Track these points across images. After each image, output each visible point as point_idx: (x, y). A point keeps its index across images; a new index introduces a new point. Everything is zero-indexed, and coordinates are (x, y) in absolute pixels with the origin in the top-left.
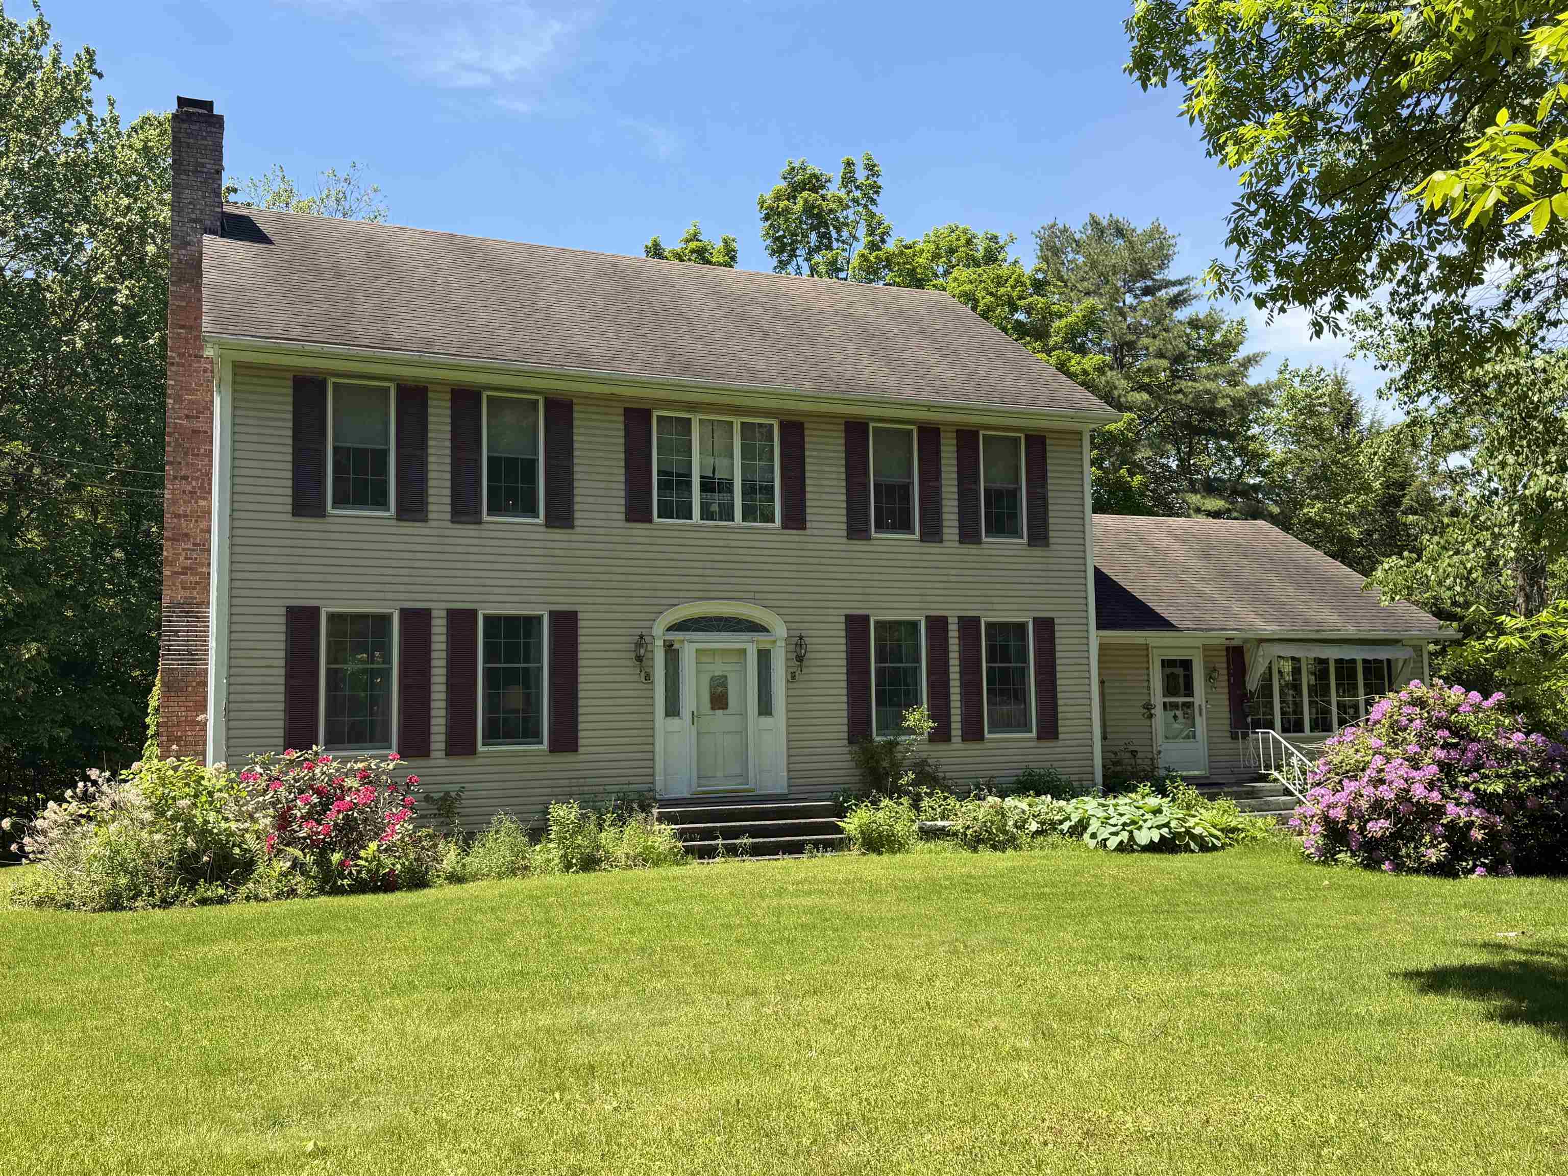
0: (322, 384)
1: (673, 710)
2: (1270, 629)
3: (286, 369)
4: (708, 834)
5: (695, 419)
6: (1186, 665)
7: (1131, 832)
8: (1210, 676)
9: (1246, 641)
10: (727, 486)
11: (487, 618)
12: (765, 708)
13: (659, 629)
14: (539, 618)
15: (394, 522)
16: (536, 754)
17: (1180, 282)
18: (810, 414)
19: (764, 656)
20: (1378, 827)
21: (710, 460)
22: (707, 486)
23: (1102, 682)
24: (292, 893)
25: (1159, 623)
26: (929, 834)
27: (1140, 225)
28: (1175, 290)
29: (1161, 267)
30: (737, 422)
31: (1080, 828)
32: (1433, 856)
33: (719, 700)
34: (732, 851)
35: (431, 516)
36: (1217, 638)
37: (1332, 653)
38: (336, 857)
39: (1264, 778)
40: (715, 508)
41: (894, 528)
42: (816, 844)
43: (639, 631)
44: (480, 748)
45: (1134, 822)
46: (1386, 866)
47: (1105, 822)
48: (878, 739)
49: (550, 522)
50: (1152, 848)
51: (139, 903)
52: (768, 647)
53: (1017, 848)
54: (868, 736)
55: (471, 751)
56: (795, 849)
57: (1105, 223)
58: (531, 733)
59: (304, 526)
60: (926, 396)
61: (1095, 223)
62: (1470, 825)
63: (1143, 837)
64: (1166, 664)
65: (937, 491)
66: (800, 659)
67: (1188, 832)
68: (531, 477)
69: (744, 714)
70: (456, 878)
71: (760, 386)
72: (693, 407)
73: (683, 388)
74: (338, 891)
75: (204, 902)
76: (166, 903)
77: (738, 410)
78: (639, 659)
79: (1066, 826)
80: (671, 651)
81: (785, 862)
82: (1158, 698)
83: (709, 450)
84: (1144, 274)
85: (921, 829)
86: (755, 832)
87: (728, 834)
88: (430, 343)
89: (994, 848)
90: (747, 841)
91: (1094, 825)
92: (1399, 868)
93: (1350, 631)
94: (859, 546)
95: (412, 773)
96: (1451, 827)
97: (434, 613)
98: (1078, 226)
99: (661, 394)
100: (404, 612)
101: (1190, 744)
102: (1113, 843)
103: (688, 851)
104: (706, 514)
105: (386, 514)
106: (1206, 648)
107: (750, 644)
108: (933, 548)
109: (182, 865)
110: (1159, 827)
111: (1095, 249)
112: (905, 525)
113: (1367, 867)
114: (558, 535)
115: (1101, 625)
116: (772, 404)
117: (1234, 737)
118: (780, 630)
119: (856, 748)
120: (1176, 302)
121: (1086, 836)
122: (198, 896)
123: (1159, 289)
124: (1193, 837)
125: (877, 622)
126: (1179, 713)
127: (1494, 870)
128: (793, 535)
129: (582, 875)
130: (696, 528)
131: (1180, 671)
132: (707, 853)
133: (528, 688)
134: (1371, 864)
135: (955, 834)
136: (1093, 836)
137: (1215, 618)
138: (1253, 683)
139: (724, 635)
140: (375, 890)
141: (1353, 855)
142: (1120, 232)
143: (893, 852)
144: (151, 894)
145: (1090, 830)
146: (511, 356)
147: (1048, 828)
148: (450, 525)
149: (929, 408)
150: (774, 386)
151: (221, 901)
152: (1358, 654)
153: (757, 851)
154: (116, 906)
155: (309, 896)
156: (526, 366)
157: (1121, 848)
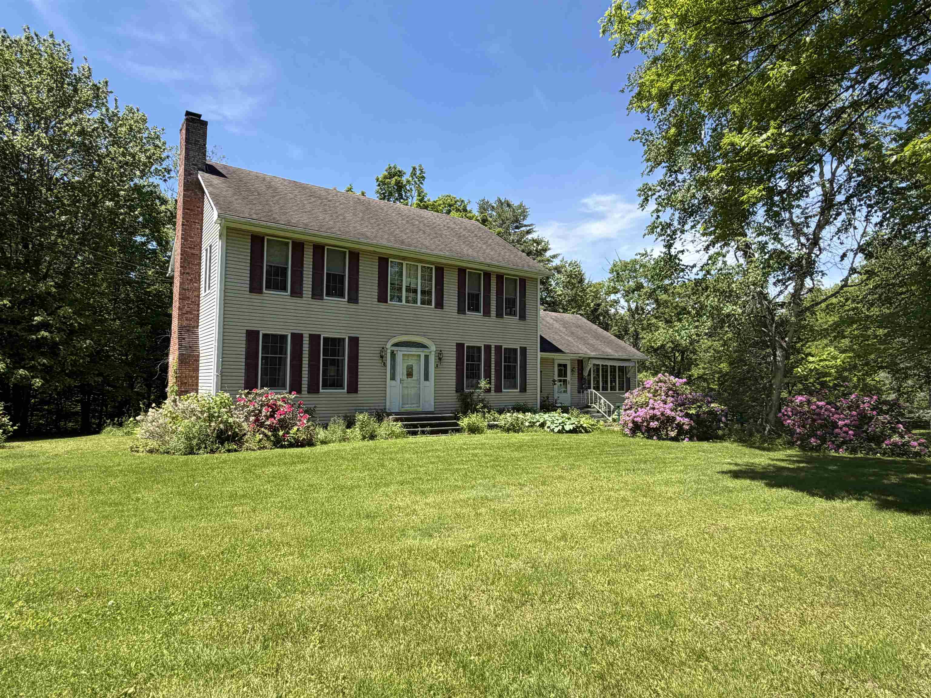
0: (263, 238)
1: (393, 378)
2: (593, 354)
3: (248, 231)
4: (415, 426)
5: (405, 263)
6: (565, 366)
7: (563, 426)
8: (572, 371)
9: (584, 358)
10: (415, 291)
11: (324, 338)
12: (427, 378)
13: (389, 346)
14: (344, 339)
15: (289, 297)
16: (341, 393)
17: (529, 226)
18: (446, 264)
19: (427, 357)
20: (654, 424)
21: (409, 279)
22: (408, 290)
23: (541, 372)
24: (264, 448)
25: (558, 350)
26: (491, 427)
27: (515, 203)
28: (528, 228)
29: (523, 219)
30: (420, 265)
31: (542, 425)
32: (673, 434)
33: (410, 374)
34: (423, 433)
35: (304, 296)
36: (576, 357)
37: (610, 363)
38: (281, 433)
39: (590, 407)
40: (410, 299)
41: (473, 310)
42: (452, 430)
43: (382, 346)
44: (321, 390)
45: (563, 422)
46: (655, 438)
47: (553, 422)
48: (466, 390)
49: (350, 301)
50: (570, 431)
51: (201, 451)
52: (428, 354)
53: (522, 432)
54: (463, 389)
55: (317, 391)
56: (445, 432)
57: (503, 201)
58: (340, 385)
59: (253, 297)
60: (488, 261)
61: (500, 201)
62: (683, 424)
63: (568, 427)
64: (559, 365)
65: (489, 297)
66: (440, 359)
67: (581, 426)
68: (342, 282)
69: (419, 380)
70: (323, 442)
71: (431, 253)
72: (404, 258)
73: (401, 250)
74: (282, 447)
75: (229, 451)
76: (212, 452)
77: (421, 261)
78: (382, 357)
79: (538, 424)
80: (393, 354)
81: (443, 437)
82: (556, 378)
83: (409, 276)
84: (517, 221)
85: (488, 425)
86: (431, 425)
87: (423, 426)
88: (307, 225)
89: (515, 432)
90: (428, 429)
91: (548, 424)
92: (660, 438)
93: (616, 356)
94: (462, 316)
95: (301, 400)
96: (678, 424)
97: (304, 335)
98: (493, 201)
99: (392, 252)
100: (293, 334)
101: (564, 395)
102: (556, 430)
103: (409, 433)
104: (407, 301)
105: (286, 294)
106: (572, 360)
107: (422, 353)
108: (487, 319)
109: (218, 437)
110: (572, 424)
111: (500, 210)
112: (477, 310)
113: (648, 438)
114: (353, 306)
115: (541, 351)
116: (433, 259)
117: (579, 392)
118: (433, 348)
119: (459, 394)
120: (528, 232)
121: (546, 428)
122: (226, 448)
123: (522, 227)
124: (583, 427)
125: (467, 347)
126: (562, 383)
127: (691, 439)
128: (439, 311)
129: (371, 442)
130: (403, 306)
131: (562, 368)
132: (415, 433)
133: (338, 367)
134: (650, 437)
135: (501, 427)
136: (549, 427)
137: (575, 350)
138: (586, 374)
139: (414, 349)
140: (298, 446)
141: (643, 434)
142: (509, 205)
143: (479, 433)
144: (206, 448)
145: (547, 425)
146: (338, 233)
147: (532, 425)
148: (310, 299)
149: (489, 265)
150: (436, 252)
151: (236, 451)
152: (617, 364)
153: (432, 433)
154: (191, 453)
155: (271, 449)
156: (343, 237)
157: (559, 432)
